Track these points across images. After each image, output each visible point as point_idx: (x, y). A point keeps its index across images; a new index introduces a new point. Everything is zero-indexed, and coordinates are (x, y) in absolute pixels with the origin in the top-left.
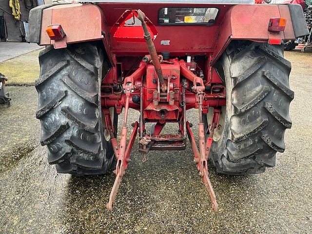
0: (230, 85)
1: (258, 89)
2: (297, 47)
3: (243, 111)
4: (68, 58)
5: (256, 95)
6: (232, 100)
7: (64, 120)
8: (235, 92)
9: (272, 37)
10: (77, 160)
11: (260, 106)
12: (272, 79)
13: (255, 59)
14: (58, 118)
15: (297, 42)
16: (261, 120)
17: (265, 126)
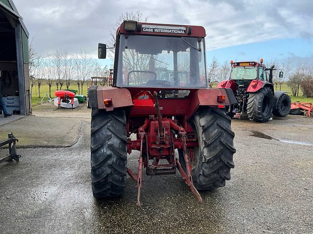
0: (201, 130)
1: (216, 131)
2: (235, 116)
3: (209, 143)
4: (110, 117)
5: (215, 135)
6: (203, 138)
7: (109, 152)
8: (203, 134)
9: (219, 105)
10: (112, 179)
11: (218, 141)
12: (222, 126)
13: (212, 116)
14: (105, 151)
15: (235, 112)
16: (219, 148)
17: (222, 152)
